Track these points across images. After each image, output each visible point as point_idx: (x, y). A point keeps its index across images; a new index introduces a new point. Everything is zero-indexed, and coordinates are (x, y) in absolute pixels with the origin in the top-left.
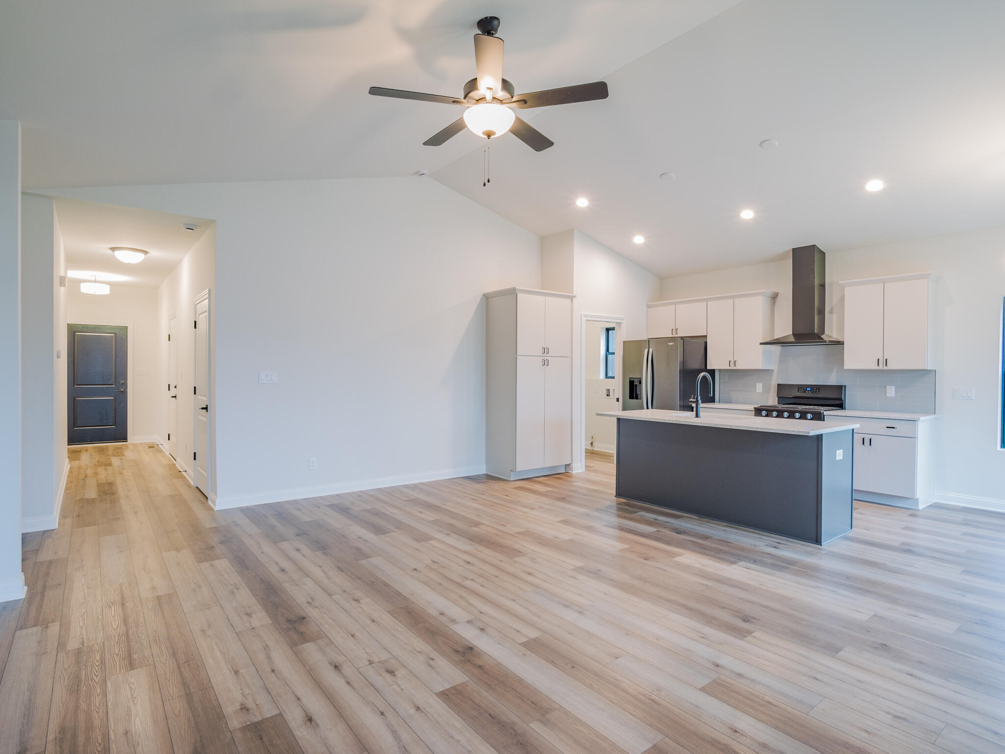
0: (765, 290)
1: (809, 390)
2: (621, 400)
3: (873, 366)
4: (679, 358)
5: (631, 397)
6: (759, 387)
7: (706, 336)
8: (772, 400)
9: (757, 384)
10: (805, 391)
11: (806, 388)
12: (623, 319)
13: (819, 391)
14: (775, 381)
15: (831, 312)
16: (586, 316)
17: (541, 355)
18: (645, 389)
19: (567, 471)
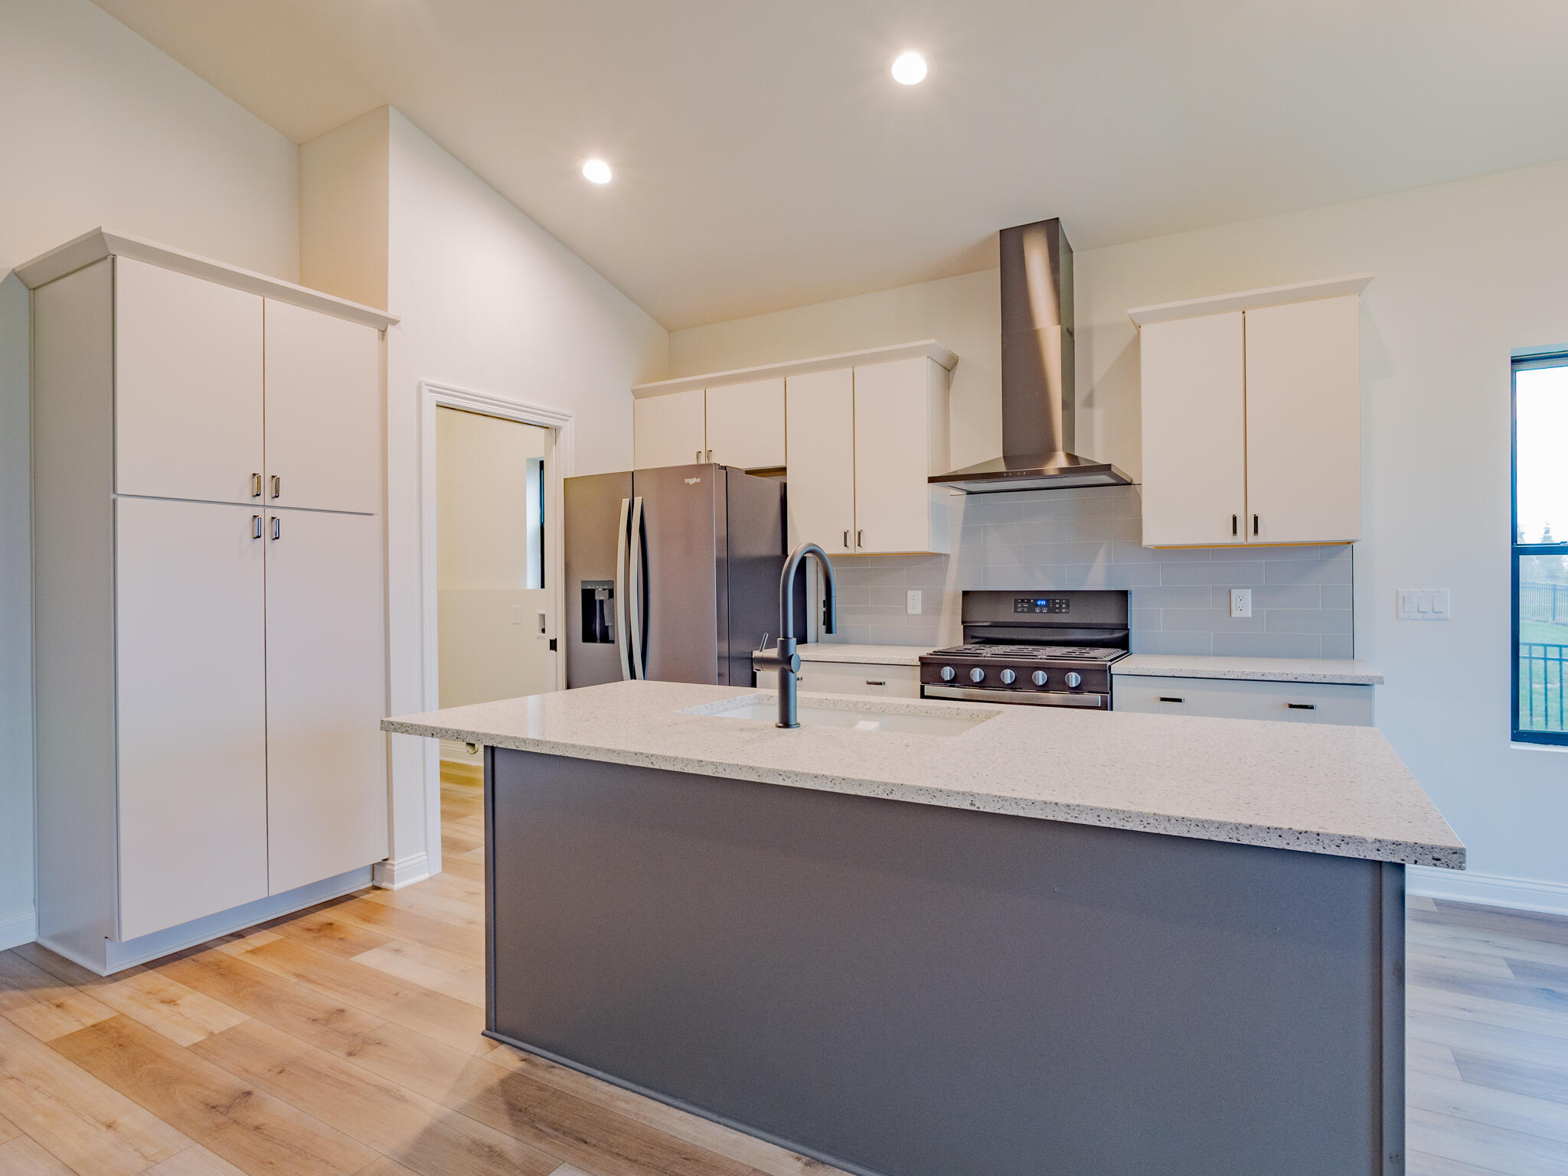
0: (933, 341)
1: (1041, 606)
2: (561, 645)
3: (1222, 536)
4: (718, 530)
5: (589, 636)
6: (915, 601)
7: (783, 470)
8: (948, 636)
9: (910, 593)
10: (1032, 607)
11: (1036, 600)
12: (565, 418)
13: (1068, 605)
14: (953, 585)
15: (1089, 402)
16: (434, 389)
17: (247, 498)
18: (623, 615)
19: (377, 884)
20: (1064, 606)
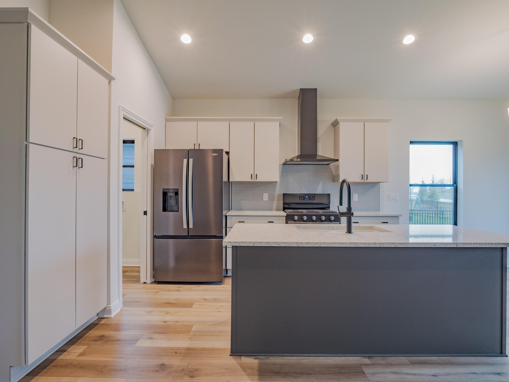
1: (307, 198)
2: (149, 213)
5: (165, 210)
6: (266, 196)
9: (264, 194)
10: (304, 198)
11: (305, 196)
14: (279, 191)
16: (123, 109)
19: (100, 317)
20: (313, 198)
